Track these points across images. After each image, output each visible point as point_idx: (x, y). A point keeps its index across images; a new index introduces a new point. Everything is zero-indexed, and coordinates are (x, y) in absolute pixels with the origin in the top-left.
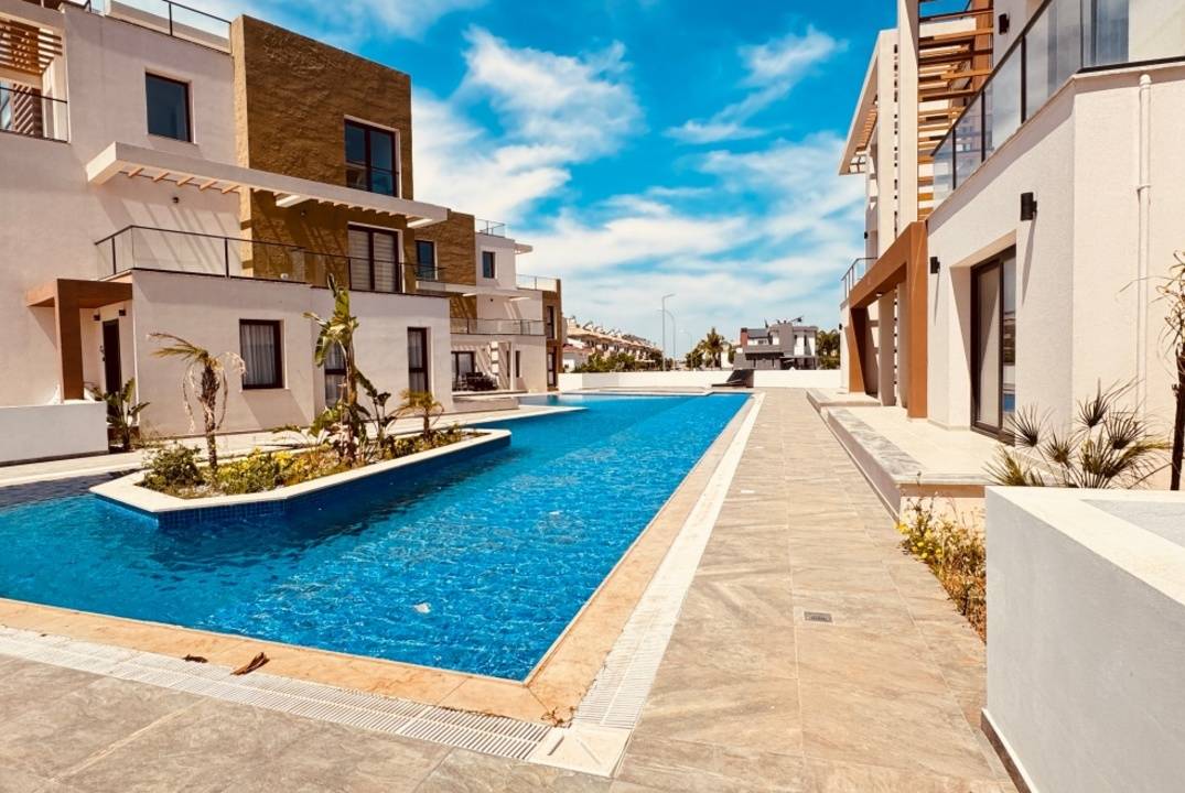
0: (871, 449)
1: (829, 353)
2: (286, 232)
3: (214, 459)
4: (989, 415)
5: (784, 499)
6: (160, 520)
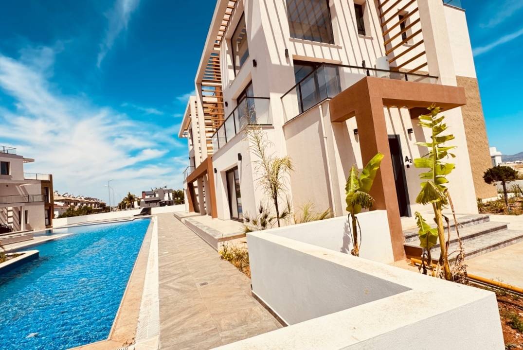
0: (204, 230)
1: (178, 199)
4: (235, 214)
5: (179, 252)
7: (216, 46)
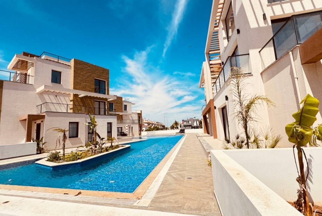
2: (81, 102)
3: (64, 154)
4: (228, 137)
5: (187, 157)
6: (53, 168)
7: (215, 27)
